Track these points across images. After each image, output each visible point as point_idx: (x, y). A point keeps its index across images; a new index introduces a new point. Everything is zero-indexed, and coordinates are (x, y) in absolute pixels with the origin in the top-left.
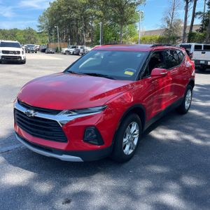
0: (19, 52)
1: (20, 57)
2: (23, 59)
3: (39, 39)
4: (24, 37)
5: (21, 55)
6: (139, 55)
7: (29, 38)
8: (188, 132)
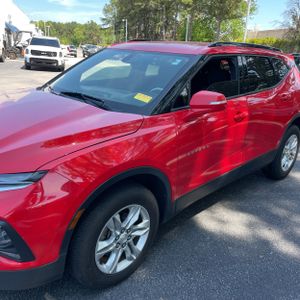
0: (55, 54)
1: (57, 61)
2: (60, 64)
3: (104, 38)
4: (84, 34)
5: (57, 58)
6: (177, 62)
7: (91, 36)
8: (273, 221)
